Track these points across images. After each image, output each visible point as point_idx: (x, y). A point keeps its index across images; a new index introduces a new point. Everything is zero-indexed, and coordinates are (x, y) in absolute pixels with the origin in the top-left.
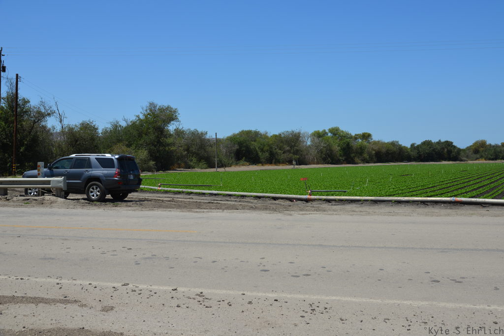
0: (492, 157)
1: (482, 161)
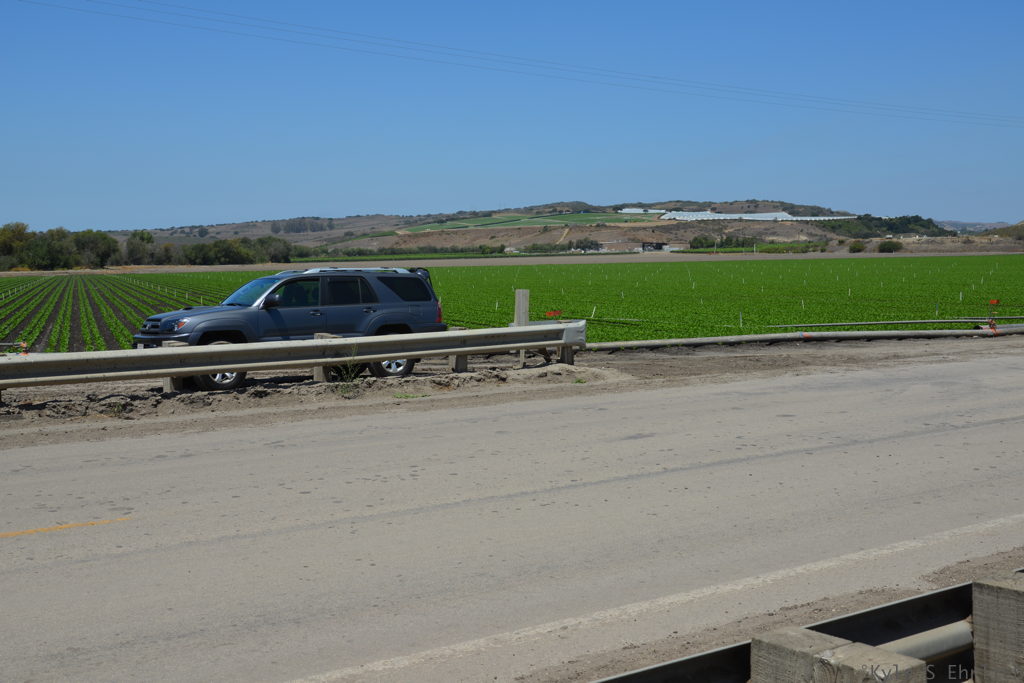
0: (44, 263)
1: (24, 272)
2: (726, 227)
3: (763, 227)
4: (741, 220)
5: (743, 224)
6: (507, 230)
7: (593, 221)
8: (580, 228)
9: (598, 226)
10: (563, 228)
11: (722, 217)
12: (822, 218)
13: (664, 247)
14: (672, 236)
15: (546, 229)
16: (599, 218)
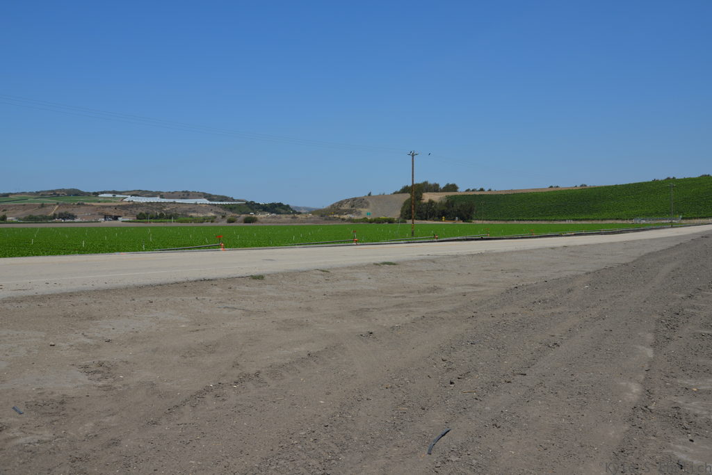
2: (164, 207)
3: (188, 207)
4: (174, 203)
5: (175, 205)
6: (15, 205)
7: (76, 201)
8: (67, 206)
9: (79, 204)
10: (54, 205)
11: (163, 200)
12: (224, 203)
13: (120, 219)
14: (128, 212)
15: (43, 206)
16: (81, 199)
